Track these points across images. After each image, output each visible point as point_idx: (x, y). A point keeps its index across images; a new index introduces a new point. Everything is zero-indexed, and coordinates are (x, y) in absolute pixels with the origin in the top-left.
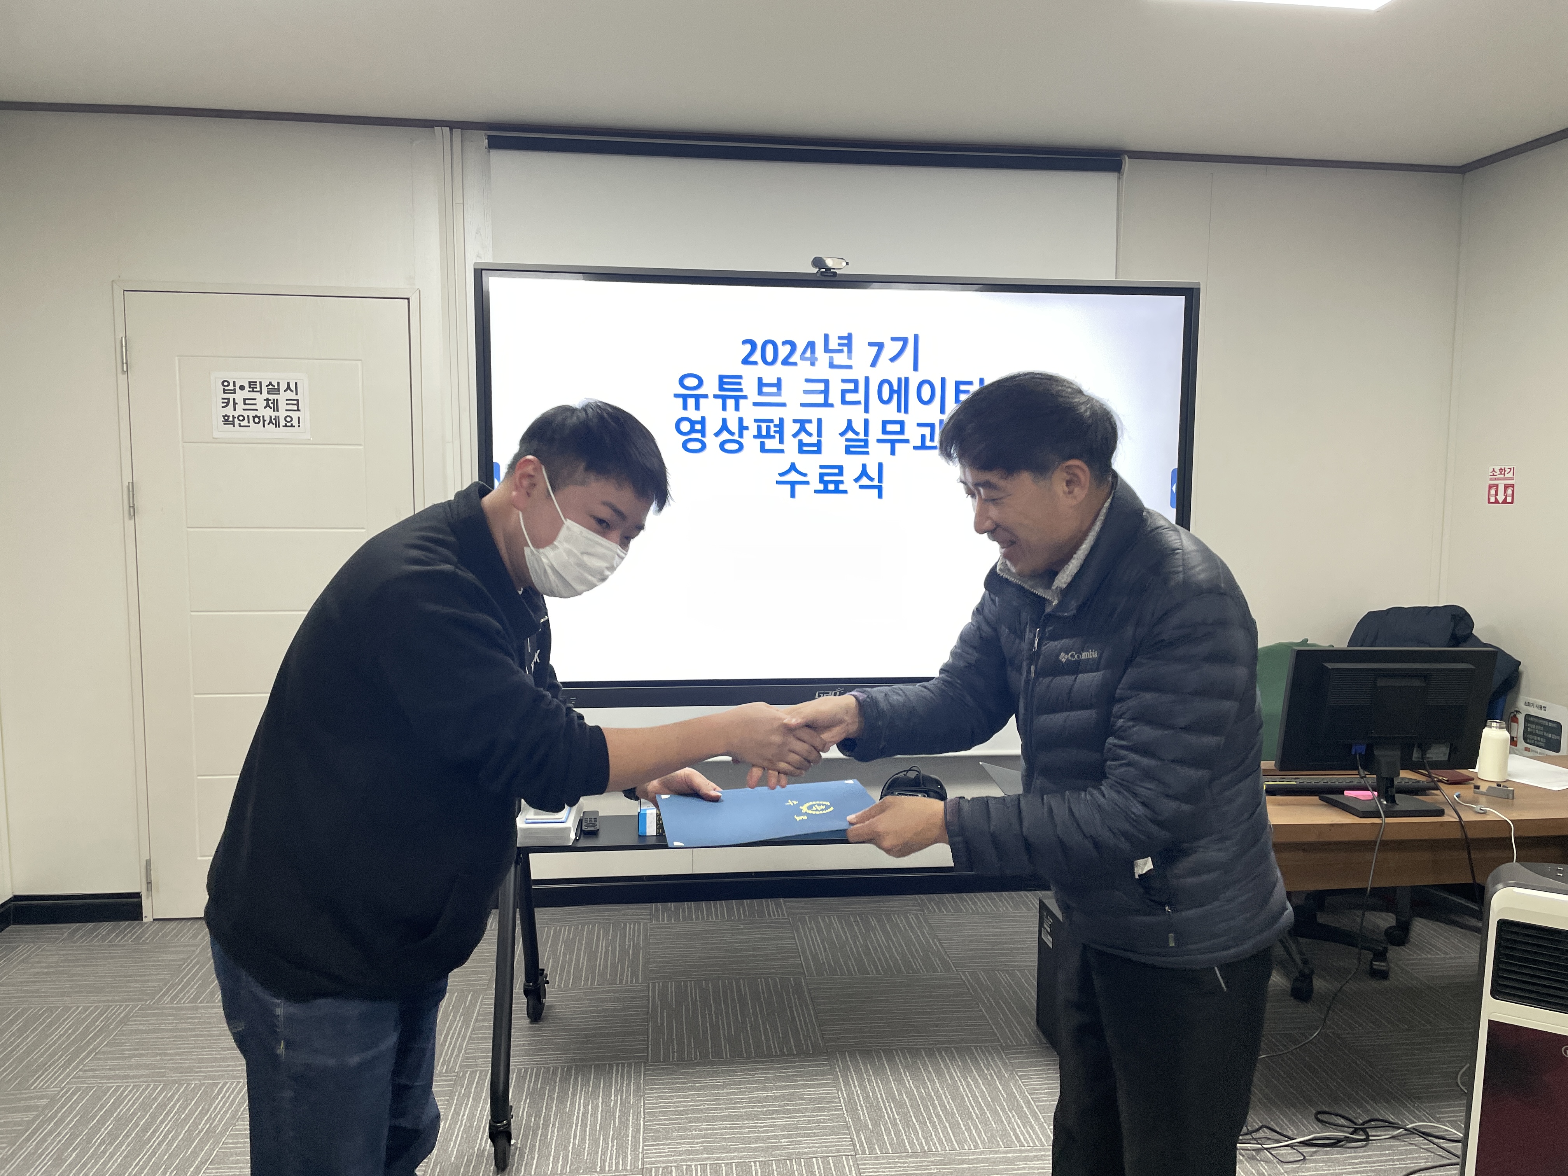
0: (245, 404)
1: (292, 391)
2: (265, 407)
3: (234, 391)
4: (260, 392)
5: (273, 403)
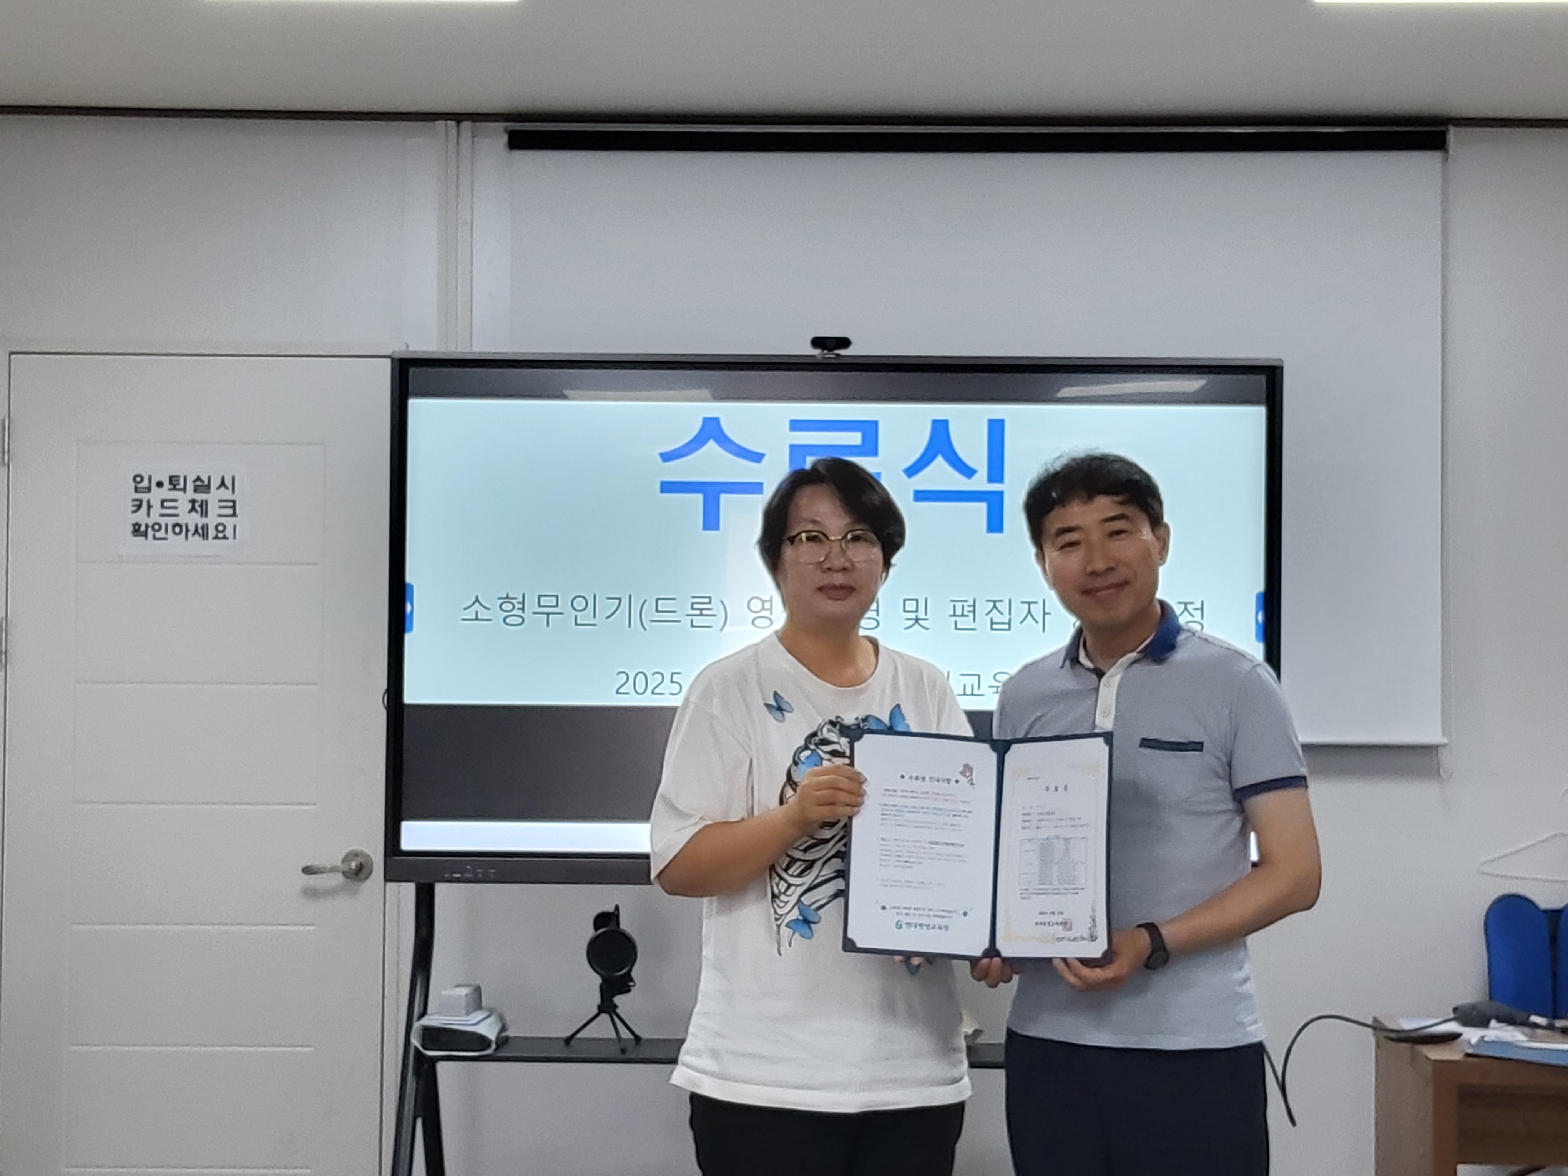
0: (163, 506)
1: (227, 488)
2: (190, 512)
3: (149, 489)
4: (184, 490)
5: (201, 506)
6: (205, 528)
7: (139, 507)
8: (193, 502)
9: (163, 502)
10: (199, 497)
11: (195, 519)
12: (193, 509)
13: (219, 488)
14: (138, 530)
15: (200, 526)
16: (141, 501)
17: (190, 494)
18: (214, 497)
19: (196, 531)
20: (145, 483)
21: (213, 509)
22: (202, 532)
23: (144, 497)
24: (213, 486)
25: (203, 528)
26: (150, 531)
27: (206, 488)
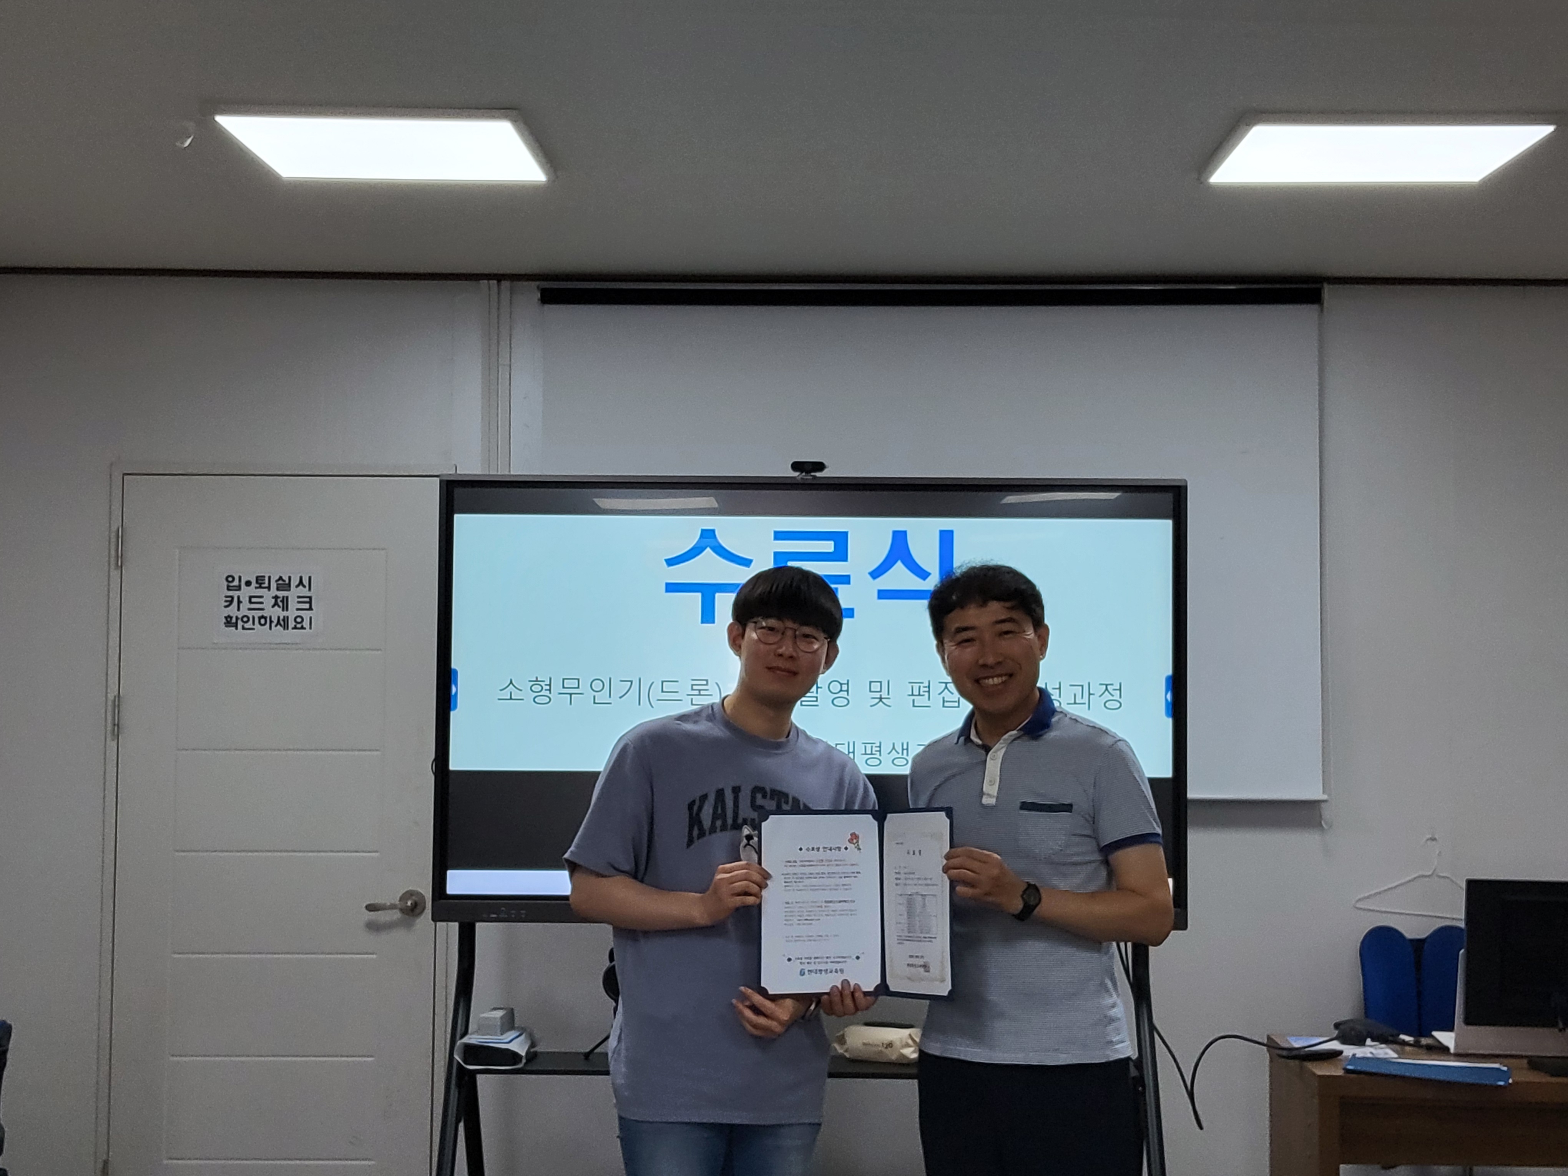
0: (250, 602)
1: (304, 586)
3: (239, 588)
4: (269, 588)
5: (282, 601)
7: (231, 602)
8: (276, 597)
9: (251, 597)
10: (281, 594)
11: (277, 613)
12: (276, 604)
13: (297, 586)
14: (229, 622)
15: (281, 618)
16: (232, 598)
17: (274, 591)
18: (293, 594)
19: (278, 623)
20: (236, 583)
21: (293, 604)
22: (284, 623)
23: (235, 594)
24: (293, 585)
25: (284, 620)
26: (240, 622)
27: (287, 587)
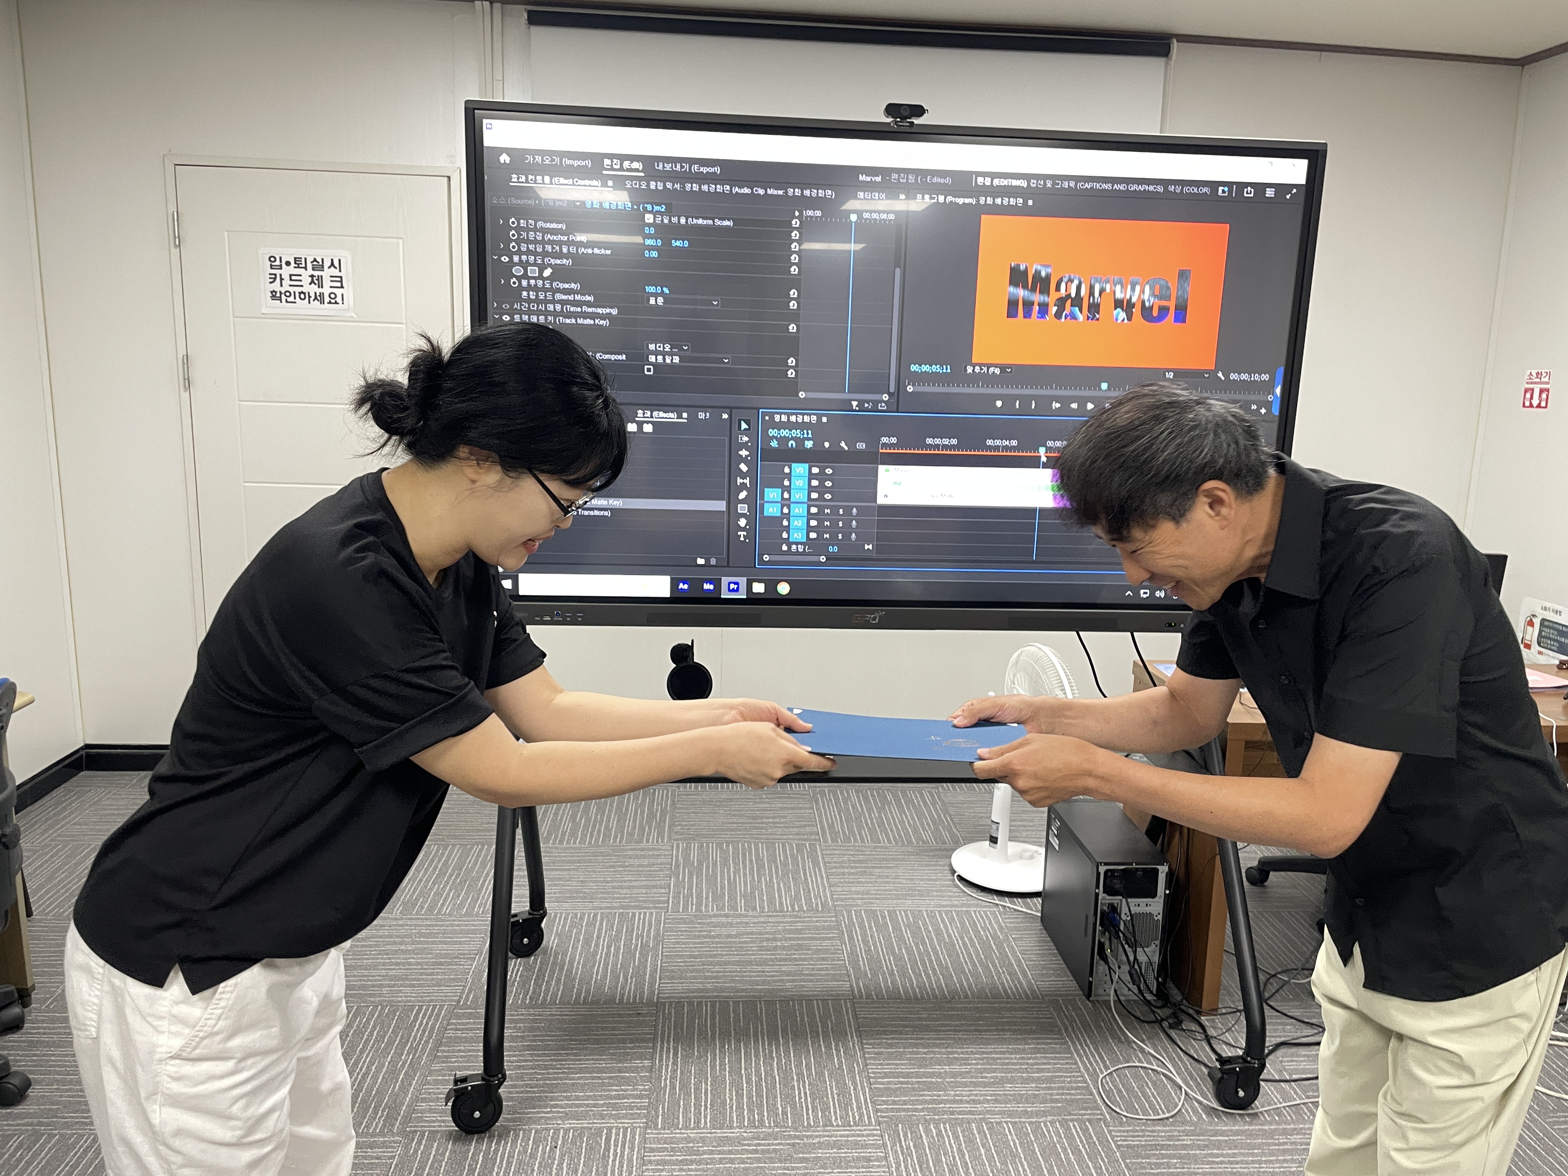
0: (291, 280)
1: (335, 268)
2: (310, 284)
3: (281, 267)
4: (306, 268)
5: (318, 280)
6: (322, 295)
7: (275, 279)
8: (312, 276)
9: (291, 275)
10: (316, 273)
11: (313, 289)
12: (312, 282)
13: (329, 267)
14: (274, 295)
15: (318, 294)
16: (275, 275)
17: (310, 271)
18: (327, 273)
19: (316, 298)
20: (278, 263)
21: (327, 283)
22: (320, 298)
23: (278, 272)
24: (326, 266)
25: (320, 296)
26: (283, 296)
27: (321, 268)
